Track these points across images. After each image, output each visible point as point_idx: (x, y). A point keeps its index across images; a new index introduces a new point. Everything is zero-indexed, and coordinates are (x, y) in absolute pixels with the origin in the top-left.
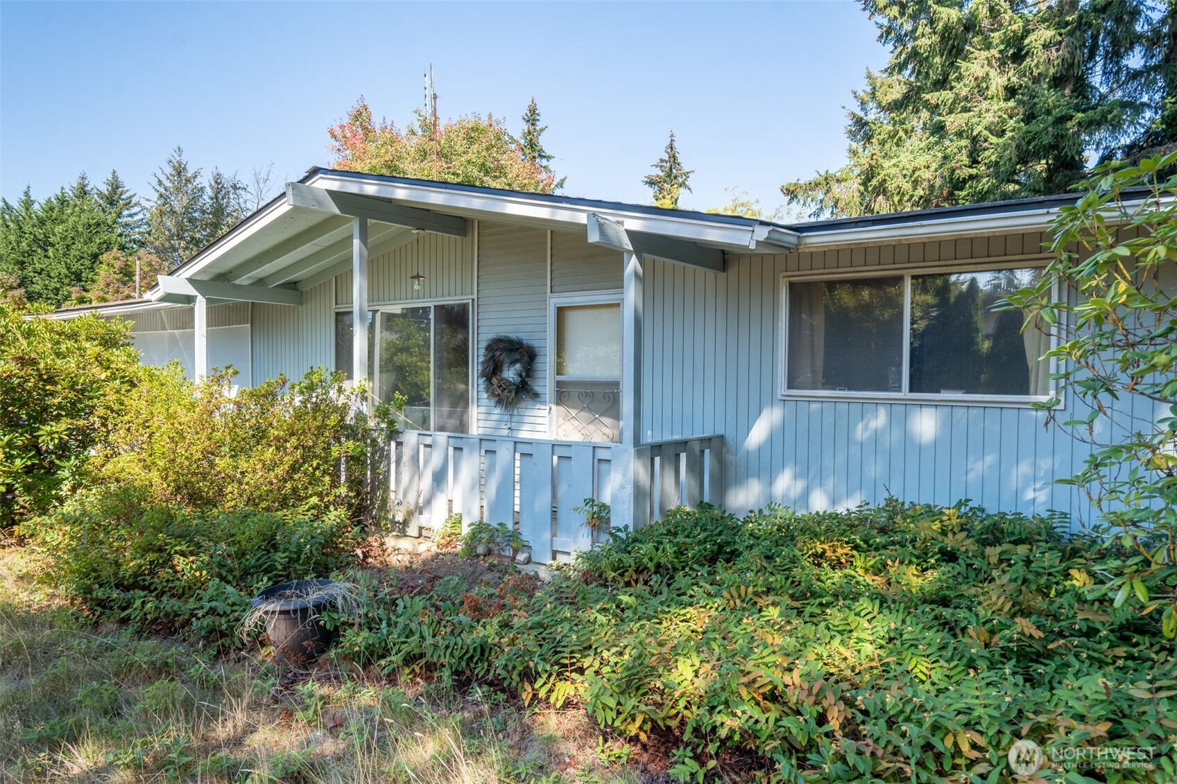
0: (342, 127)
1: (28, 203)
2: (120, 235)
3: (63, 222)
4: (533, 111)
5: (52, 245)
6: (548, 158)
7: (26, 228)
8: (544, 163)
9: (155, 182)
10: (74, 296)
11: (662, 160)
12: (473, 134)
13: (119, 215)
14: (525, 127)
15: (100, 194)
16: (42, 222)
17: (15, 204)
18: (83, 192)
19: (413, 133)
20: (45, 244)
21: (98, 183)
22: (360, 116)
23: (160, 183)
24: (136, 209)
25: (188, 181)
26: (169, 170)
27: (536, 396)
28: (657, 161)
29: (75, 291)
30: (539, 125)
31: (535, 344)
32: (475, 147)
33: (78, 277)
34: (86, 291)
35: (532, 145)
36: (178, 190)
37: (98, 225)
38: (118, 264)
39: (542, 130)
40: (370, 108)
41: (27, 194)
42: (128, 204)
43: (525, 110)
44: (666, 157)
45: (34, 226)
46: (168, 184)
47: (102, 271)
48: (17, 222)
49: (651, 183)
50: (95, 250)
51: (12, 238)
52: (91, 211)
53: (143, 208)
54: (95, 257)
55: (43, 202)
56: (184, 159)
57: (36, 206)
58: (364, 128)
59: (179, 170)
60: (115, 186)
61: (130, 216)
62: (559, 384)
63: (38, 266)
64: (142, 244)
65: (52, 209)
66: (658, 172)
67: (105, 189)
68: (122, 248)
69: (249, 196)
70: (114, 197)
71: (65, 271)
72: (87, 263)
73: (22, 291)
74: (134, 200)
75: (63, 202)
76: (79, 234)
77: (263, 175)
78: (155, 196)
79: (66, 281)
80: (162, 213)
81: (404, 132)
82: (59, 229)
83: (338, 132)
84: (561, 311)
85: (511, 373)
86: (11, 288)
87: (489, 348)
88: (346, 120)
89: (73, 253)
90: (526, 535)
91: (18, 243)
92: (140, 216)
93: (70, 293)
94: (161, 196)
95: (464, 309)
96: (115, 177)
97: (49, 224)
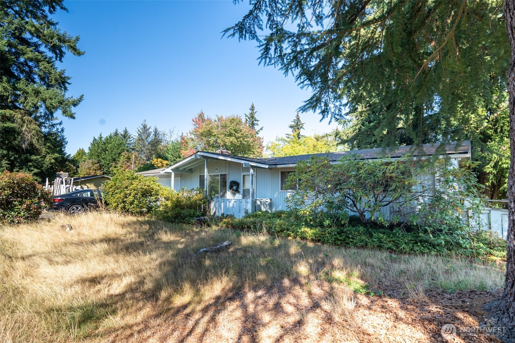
0: (196, 118)
1: (101, 138)
2: (127, 147)
3: (111, 143)
4: (253, 107)
5: (107, 150)
6: (258, 121)
7: (100, 146)
8: (256, 122)
9: (137, 130)
10: (113, 166)
11: (295, 120)
12: (232, 121)
13: (127, 141)
14: (250, 111)
15: (121, 135)
16: (105, 144)
17: (97, 138)
18: (116, 134)
19: (216, 121)
20: (105, 150)
21: (121, 131)
22: (201, 116)
23: (139, 131)
24: (132, 139)
25: (147, 130)
26: (142, 127)
27: (239, 192)
28: (293, 120)
29: (114, 164)
30: (255, 111)
31: (239, 182)
32: (233, 124)
33: (114, 160)
34: (117, 164)
35: (252, 117)
36: (144, 133)
37: (121, 144)
38: (126, 156)
39: (256, 112)
40: (204, 113)
41: (101, 135)
42: (129, 138)
43: (250, 107)
44: (296, 119)
45: (102, 145)
46: (141, 131)
47: (122, 158)
48: (98, 144)
49: (291, 127)
50: (120, 152)
51: (96, 148)
52: (119, 140)
53: (134, 138)
54: (120, 153)
55: (105, 137)
56: (146, 123)
57: (103, 139)
58: (202, 119)
59: (145, 127)
60: (126, 132)
61: (130, 141)
62: (243, 190)
63: (103, 157)
64: (133, 149)
65: (108, 140)
66: (293, 123)
67: (123, 133)
68: (128, 151)
69: (168, 137)
70: (126, 135)
71: (111, 158)
72: (117, 156)
73: (99, 164)
74: (131, 136)
75: (111, 137)
76: (115, 147)
77: (172, 130)
78: (137, 135)
79: (111, 161)
80: (139, 140)
81: (213, 121)
82: (109, 146)
83: (195, 120)
84: (244, 176)
85: (234, 188)
86: (95, 163)
87: (230, 183)
88: (197, 116)
89: (113, 152)
90: (235, 216)
91: (98, 150)
92: (133, 141)
93: (112, 165)
94: (139, 135)
95: (225, 175)
96: (126, 129)
97: (107, 144)
